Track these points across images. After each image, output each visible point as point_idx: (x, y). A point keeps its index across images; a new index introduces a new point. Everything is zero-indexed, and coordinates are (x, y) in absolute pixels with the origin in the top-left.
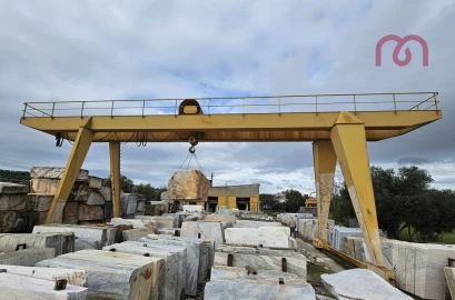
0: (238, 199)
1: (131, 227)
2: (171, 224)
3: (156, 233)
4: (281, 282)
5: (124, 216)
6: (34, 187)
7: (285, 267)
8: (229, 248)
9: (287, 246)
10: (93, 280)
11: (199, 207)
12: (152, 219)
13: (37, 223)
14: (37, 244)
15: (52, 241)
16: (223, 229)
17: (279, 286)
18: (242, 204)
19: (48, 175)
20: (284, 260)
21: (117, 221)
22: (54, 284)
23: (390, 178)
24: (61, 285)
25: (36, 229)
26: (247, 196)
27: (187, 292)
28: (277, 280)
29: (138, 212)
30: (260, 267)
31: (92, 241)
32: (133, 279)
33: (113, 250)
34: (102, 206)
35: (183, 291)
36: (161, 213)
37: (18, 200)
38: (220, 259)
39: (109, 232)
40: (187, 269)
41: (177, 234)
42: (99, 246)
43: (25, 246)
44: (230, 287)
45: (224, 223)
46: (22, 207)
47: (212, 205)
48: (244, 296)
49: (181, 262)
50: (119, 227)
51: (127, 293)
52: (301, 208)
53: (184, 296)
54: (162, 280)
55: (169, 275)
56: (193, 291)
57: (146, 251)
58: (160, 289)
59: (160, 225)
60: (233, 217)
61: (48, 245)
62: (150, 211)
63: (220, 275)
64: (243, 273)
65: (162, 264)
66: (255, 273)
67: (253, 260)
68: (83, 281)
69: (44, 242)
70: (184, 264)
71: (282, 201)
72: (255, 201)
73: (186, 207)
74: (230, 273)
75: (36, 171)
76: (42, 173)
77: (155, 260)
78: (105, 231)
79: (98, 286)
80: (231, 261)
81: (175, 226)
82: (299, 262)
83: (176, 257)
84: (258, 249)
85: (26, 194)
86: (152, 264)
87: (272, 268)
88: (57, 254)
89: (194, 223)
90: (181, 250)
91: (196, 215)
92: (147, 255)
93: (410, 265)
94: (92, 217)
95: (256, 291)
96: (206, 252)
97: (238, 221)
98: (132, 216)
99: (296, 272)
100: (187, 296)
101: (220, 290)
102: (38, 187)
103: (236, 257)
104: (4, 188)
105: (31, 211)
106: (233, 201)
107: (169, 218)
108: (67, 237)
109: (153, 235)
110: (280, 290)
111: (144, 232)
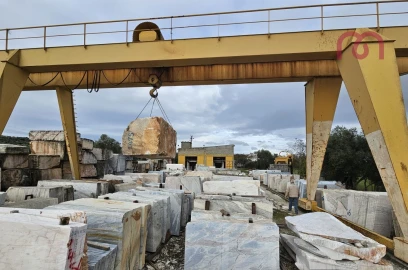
0: (215, 158)
1: (122, 182)
2: (157, 179)
3: (143, 185)
4: (251, 222)
5: (115, 173)
6: (34, 148)
7: (254, 210)
8: (206, 197)
9: (257, 194)
10: (91, 221)
11: (181, 166)
12: (140, 175)
13: (40, 178)
14: (42, 195)
15: (55, 192)
16: (201, 183)
17: (249, 224)
18: (219, 162)
19: (45, 138)
20: (254, 205)
21: (109, 177)
22: (59, 221)
23: (353, 136)
24: (65, 221)
25: (40, 183)
26: (223, 156)
27: (172, 232)
28: (247, 220)
29: (127, 170)
30: (233, 211)
31: (89, 193)
32: (125, 219)
33: (107, 198)
34: (95, 165)
35: (168, 231)
36: (147, 171)
37: (22, 159)
38: (199, 204)
39: (102, 185)
40: (171, 215)
41: (161, 186)
42: (94, 196)
43: (32, 196)
44: (207, 226)
45: (202, 178)
46: (25, 165)
47: (191, 163)
48: (219, 233)
49: (166, 208)
50: (111, 181)
51: (121, 231)
52: (271, 165)
53: (169, 236)
54: (150, 221)
55: (155, 218)
56: (177, 231)
57: (135, 198)
58: (149, 229)
59: (146, 181)
60: (211, 173)
61: (51, 195)
62: (137, 169)
63: (199, 216)
64: (218, 215)
65: (149, 209)
66: (228, 215)
67: (227, 205)
68: (84, 220)
69: (47, 193)
70: (169, 209)
71: (254, 160)
72: (230, 160)
73: (170, 166)
74: (207, 215)
75: (34, 134)
76: (39, 136)
77: (143, 205)
78: (99, 185)
79: (96, 225)
80: (208, 206)
81: (160, 181)
82: (267, 207)
83: (161, 204)
84: (232, 197)
85: (27, 154)
86: (140, 208)
87: (243, 212)
88: (60, 202)
89: (176, 178)
90: (165, 198)
91: (177, 172)
92: (136, 202)
93: (363, 209)
94: (87, 174)
95: (229, 228)
96: (187, 201)
97: (215, 176)
98: (122, 173)
99: (263, 214)
100: (172, 236)
101: (199, 228)
102: (37, 149)
103: (213, 203)
104: (8, 149)
105: (34, 169)
106: (210, 160)
107: (155, 175)
108: (67, 189)
109: (141, 188)
110: (250, 228)
111: (133, 185)
